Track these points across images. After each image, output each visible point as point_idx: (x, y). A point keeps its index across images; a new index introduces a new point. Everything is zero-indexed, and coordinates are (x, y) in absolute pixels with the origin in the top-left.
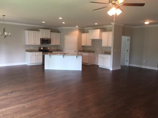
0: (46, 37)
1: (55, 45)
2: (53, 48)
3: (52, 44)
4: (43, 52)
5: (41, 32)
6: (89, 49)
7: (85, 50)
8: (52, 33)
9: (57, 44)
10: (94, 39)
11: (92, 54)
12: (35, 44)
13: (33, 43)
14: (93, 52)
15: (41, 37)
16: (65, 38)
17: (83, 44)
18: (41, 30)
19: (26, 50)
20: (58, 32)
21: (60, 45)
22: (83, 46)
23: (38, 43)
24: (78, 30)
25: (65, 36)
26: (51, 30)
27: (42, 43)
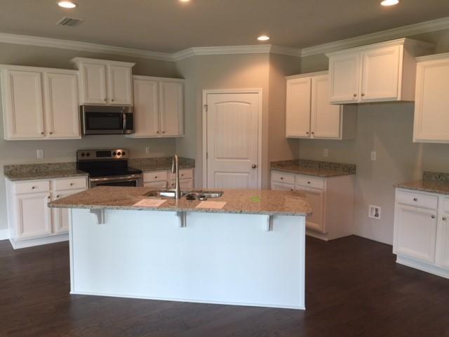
0: (110, 97)
1: (159, 136)
2: (147, 153)
3: (140, 134)
4: (91, 176)
5: (80, 73)
6: (325, 155)
7: (301, 157)
8: (142, 81)
9: (168, 134)
10: (359, 100)
11: (342, 183)
12: (48, 137)
13: (40, 130)
14: (350, 170)
15: (83, 102)
16: (204, 103)
17: (295, 129)
18: (80, 62)
19: (6, 167)
20: (173, 73)
21: (181, 138)
22: (295, 142)
23: (69, 128)
24: (268, 57)
25: (205, 92)
26: (133, 64)
27: (88, 128)
